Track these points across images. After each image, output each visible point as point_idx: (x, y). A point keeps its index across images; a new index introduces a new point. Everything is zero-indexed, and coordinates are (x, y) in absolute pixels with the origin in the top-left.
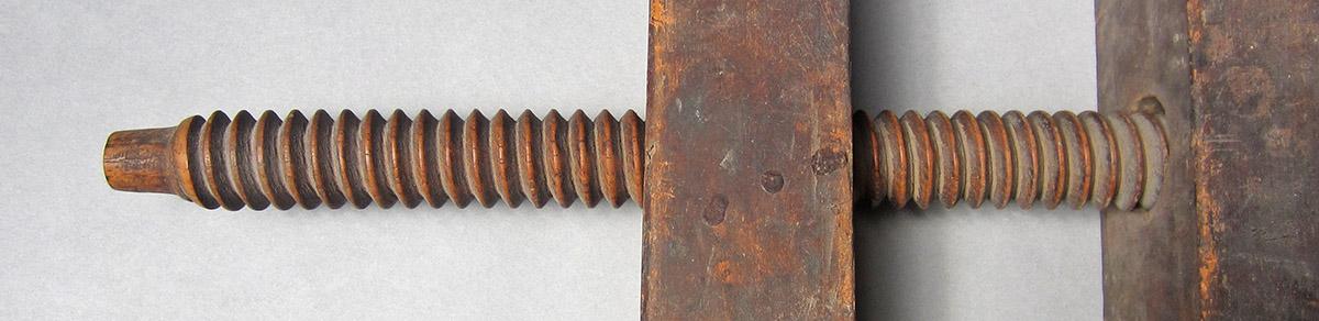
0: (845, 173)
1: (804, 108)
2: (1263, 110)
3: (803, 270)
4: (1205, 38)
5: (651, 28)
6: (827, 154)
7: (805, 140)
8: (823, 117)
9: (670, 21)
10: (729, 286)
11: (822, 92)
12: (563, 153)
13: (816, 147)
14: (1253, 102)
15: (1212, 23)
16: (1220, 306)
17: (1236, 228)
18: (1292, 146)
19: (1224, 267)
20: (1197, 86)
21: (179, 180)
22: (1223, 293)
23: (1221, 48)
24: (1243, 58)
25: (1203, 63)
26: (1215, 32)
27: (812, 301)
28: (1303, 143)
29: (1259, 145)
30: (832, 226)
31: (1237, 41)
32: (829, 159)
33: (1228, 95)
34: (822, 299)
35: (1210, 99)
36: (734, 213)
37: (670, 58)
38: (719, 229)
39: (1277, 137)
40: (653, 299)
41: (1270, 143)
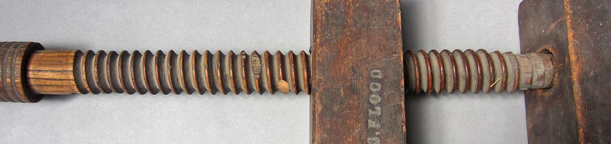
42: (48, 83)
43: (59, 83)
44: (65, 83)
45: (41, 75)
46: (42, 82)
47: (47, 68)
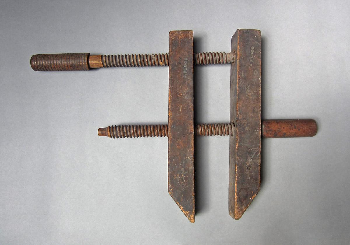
0: (193, 135)
1: (188, 126)
2: (245, 125)
3: (188, 147)
4: (238, 116)
5: (169, 116)
6: (191, 132)
7: (188, 130)
8: (190, 127)
9: (171, 115)
10: (179, 149)
11: (190, 124)
12: (157, 131)
13: (189, 132)
14: (244, 124)
15: (239, 114)
16: (238, 150)
17: (241, 140)
18: (248, 130)
19: (239, 145)
20: (237, 122)
21: (108, 135)
22: (239, 148)
23: (241, 117)
24: (243, 119)
25: (238, 119)
26: (240, 115)
27: (189, 151)
28: (250, 129)
29: (244, 130)
30: (191, 141)
31: (243, 116)
32: (191, 133)
33: (241, 124)
34: (190, 150)
35: (239, 124)
36: (179, 140)
37: (171, 120)
38: (177, 142)
39: (247, 129)
40: (169, 150)
41: (246, 129)
42: (95, 64)
43: (98, 64)
44: (99, 64)
45: (92, 62)
46: (93, 64)
47: (94, 60)
